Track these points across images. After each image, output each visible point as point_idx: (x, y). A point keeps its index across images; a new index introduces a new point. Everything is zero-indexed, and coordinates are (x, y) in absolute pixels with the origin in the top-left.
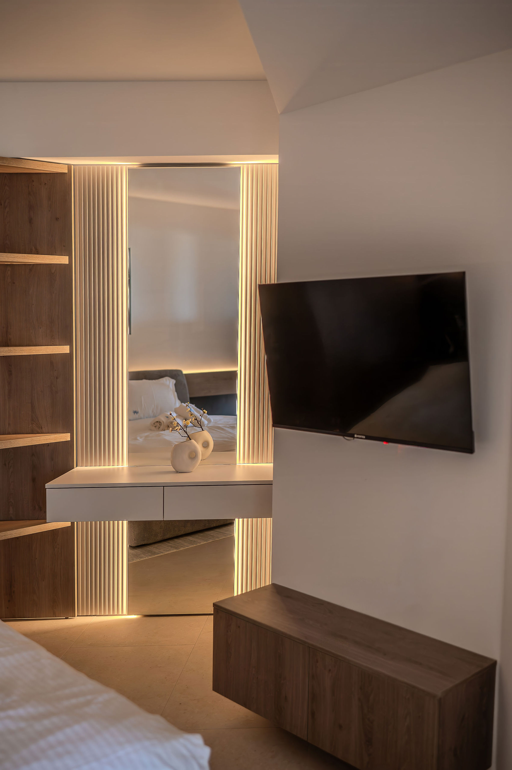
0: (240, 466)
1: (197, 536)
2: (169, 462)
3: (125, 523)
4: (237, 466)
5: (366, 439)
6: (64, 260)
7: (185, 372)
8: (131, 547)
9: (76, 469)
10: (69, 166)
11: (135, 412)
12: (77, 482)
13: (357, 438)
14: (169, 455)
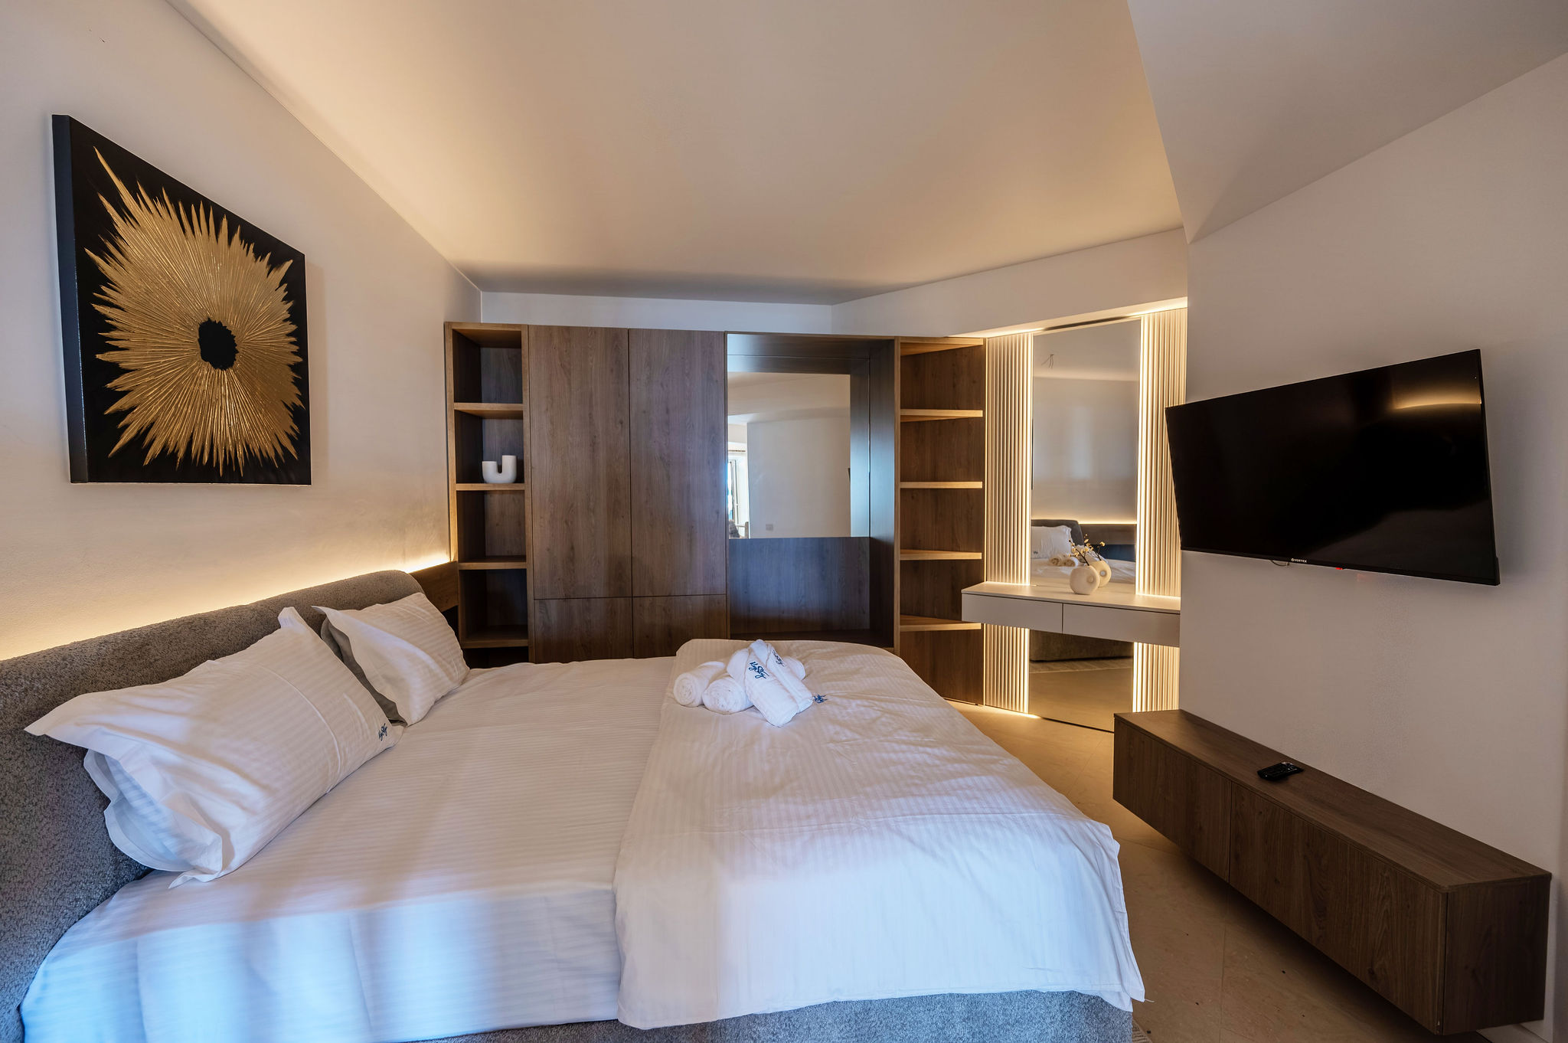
0: (1139, 596)
1: (1092, 662)
2: (1069, 586)
3: (1027, 630)
4: (1136, 597)
5: (1307, 563)
6: (979, 414)
7: (1080, 522)
8: (1031, 661)
9: (985, 582)
10: (985, 340)
11: (1036, 552)
12: (985, 591)
13: (1294, 562)
14: (1068, 581)
